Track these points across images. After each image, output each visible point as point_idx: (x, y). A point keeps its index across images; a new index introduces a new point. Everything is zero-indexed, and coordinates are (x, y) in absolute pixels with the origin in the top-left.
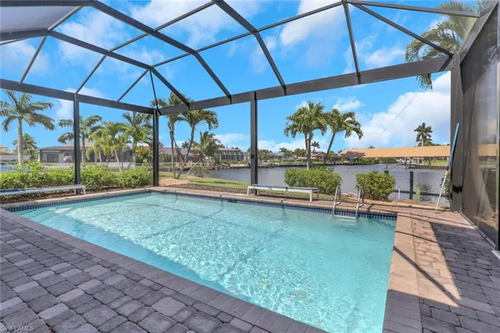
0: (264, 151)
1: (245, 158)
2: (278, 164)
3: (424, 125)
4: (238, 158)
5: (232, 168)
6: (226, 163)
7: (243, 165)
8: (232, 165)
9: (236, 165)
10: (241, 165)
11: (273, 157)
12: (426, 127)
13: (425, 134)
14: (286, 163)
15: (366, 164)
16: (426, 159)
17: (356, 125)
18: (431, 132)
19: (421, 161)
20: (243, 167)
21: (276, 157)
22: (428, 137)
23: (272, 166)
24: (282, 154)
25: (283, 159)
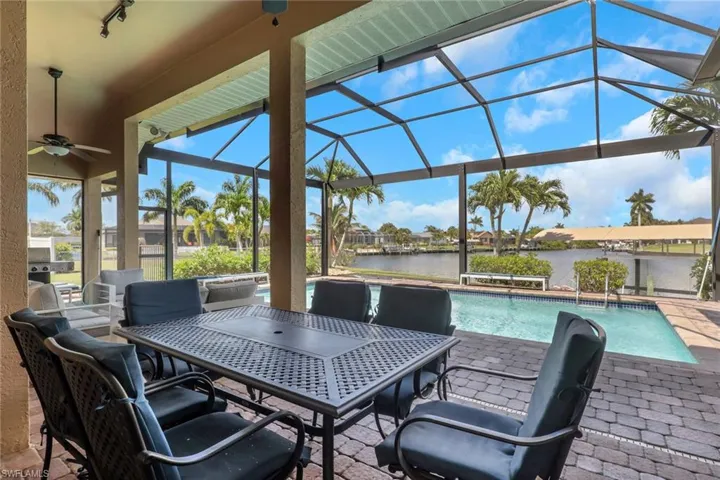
0: (405, 230)
1: (376, 240)
2: (424, 249)
3: (641, 191)
4: (367, 241)
5: (359, 254)
6: (350, 248)
7: (375, 251)
8: (359, 251)
9: (365, 251)
10: (371, 251)
11: (416, 239)
12: (645, 194)
13: (642, 205)
14: (436, 248)
15: (552, 250)
16: (645, 242)
17: (561, 198)
18: (652, 201)
19: (637, 245)
20: (376, 254)
21: (420, 239)
22: (647, 210)
23: (416, 253)
24: (429, 235)
25: (431, 241)
